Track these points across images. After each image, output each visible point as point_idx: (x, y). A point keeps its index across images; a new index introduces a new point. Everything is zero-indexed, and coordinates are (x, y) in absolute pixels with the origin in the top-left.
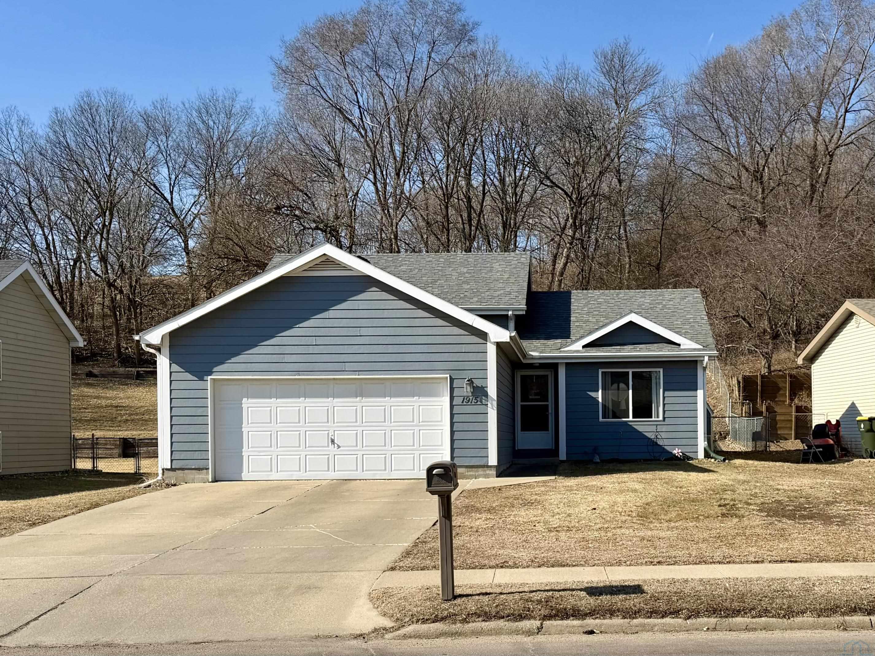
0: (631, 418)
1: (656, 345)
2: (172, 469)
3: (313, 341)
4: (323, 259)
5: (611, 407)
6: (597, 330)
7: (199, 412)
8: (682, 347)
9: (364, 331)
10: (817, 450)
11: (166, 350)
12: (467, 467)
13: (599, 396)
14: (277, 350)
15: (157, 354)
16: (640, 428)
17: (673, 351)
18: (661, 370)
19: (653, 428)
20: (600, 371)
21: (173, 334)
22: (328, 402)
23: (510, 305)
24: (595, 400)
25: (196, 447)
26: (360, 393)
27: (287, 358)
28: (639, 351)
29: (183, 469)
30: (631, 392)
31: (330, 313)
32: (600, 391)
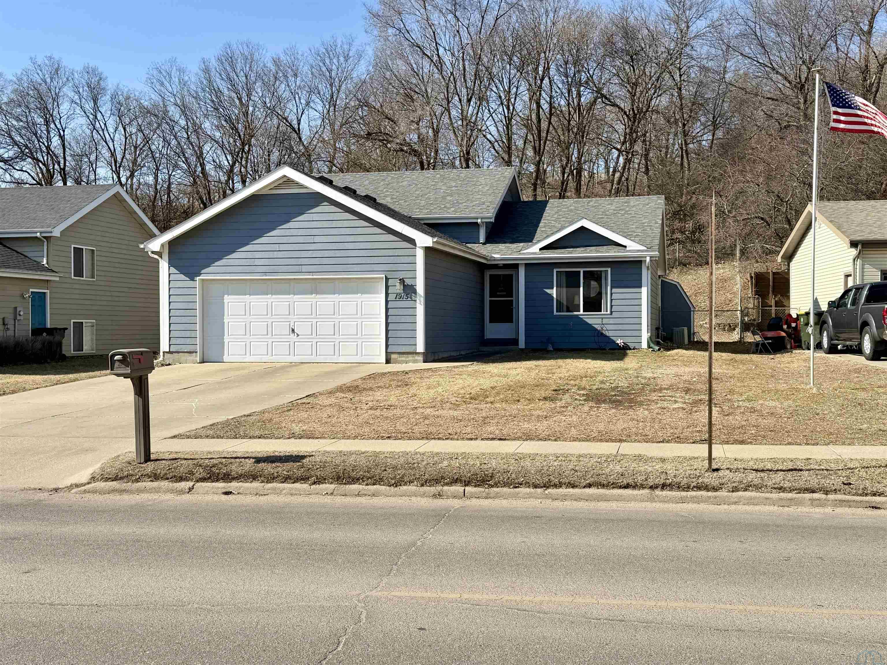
0: (582, 312)
1: (605, 247)
2: (170, 352)
3: (276, 247)
4: (285, 179)
5: (565, 303)
6: (553, 234)
7: (190, 306)
8: (628, 249)
9: (317, 239)
10: (766, 342)
11: (166, 256)
12: (399, 353)
13: (554, 292)
14: (249, 255)
15: (160, 259)
16: (589, 321)
17: (618, 252)
18: (609, 270)
19: (599, 321)
20: (555, 271)
21: (172, 243)
22: (289, 298)
23: (480, 213)
24: (551, 296)
25: (188, 334)
26: (315, 291)
27: (257, 262)
28: (589, 253)
29: (178, 352)
30: (581, 289)
31: (291, 225)
32: (555, 288)
